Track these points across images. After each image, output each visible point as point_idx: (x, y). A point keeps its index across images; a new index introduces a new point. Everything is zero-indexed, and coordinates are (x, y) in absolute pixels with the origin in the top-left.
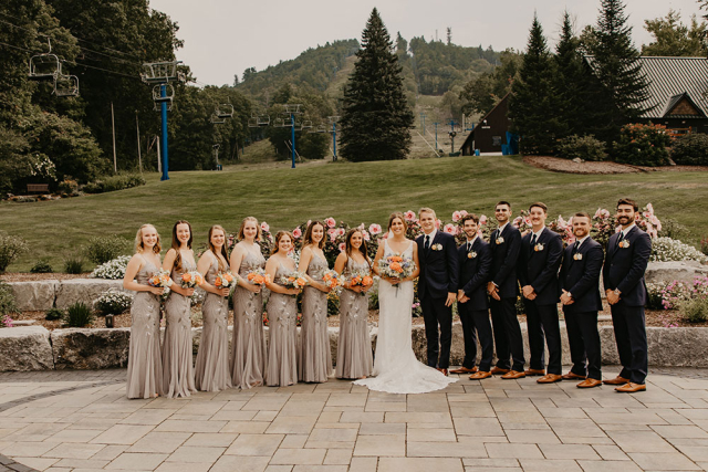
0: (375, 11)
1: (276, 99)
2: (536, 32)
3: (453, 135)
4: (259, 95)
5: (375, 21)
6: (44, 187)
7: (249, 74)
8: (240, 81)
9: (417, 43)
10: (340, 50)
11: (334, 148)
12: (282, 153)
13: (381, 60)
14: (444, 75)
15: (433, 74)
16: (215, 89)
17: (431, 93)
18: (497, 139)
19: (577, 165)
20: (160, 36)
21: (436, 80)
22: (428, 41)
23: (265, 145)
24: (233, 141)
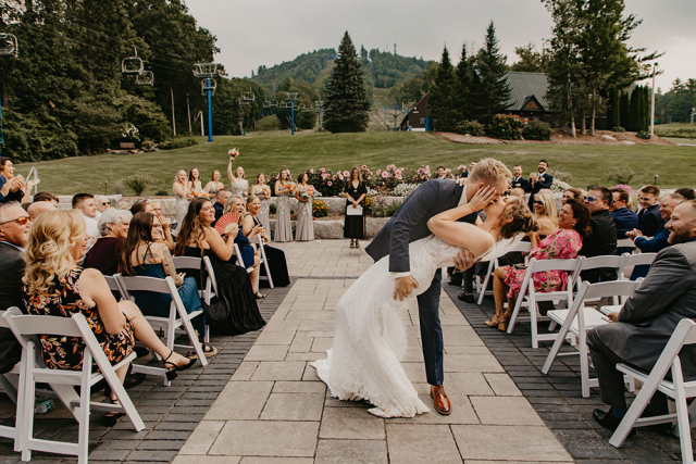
0: (346, 33)
1: (280, 88)
2: (445, 55)
3: (395, 116)
4: (269, 84)
5: (347, 40)
6: (131, 145)
7: (262, 70)
8: (256, 74)
9: (374, 53)
10: (323, 55)
11: (319, 122)
12: (284, 124)
13: (350, 66)
14: (392, 75)
15: (384, 74)
16: (239, 79)
17: (383, 87)
18: (422, 120)
19: (467, 138)
20: (204, 45)
21: (386, 78)
22: (381, 52)
23: (273, 118)
24: (251, 115)
